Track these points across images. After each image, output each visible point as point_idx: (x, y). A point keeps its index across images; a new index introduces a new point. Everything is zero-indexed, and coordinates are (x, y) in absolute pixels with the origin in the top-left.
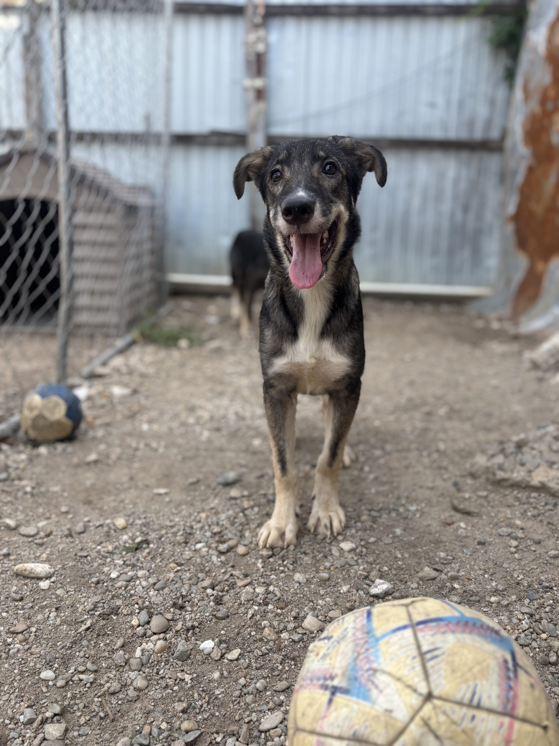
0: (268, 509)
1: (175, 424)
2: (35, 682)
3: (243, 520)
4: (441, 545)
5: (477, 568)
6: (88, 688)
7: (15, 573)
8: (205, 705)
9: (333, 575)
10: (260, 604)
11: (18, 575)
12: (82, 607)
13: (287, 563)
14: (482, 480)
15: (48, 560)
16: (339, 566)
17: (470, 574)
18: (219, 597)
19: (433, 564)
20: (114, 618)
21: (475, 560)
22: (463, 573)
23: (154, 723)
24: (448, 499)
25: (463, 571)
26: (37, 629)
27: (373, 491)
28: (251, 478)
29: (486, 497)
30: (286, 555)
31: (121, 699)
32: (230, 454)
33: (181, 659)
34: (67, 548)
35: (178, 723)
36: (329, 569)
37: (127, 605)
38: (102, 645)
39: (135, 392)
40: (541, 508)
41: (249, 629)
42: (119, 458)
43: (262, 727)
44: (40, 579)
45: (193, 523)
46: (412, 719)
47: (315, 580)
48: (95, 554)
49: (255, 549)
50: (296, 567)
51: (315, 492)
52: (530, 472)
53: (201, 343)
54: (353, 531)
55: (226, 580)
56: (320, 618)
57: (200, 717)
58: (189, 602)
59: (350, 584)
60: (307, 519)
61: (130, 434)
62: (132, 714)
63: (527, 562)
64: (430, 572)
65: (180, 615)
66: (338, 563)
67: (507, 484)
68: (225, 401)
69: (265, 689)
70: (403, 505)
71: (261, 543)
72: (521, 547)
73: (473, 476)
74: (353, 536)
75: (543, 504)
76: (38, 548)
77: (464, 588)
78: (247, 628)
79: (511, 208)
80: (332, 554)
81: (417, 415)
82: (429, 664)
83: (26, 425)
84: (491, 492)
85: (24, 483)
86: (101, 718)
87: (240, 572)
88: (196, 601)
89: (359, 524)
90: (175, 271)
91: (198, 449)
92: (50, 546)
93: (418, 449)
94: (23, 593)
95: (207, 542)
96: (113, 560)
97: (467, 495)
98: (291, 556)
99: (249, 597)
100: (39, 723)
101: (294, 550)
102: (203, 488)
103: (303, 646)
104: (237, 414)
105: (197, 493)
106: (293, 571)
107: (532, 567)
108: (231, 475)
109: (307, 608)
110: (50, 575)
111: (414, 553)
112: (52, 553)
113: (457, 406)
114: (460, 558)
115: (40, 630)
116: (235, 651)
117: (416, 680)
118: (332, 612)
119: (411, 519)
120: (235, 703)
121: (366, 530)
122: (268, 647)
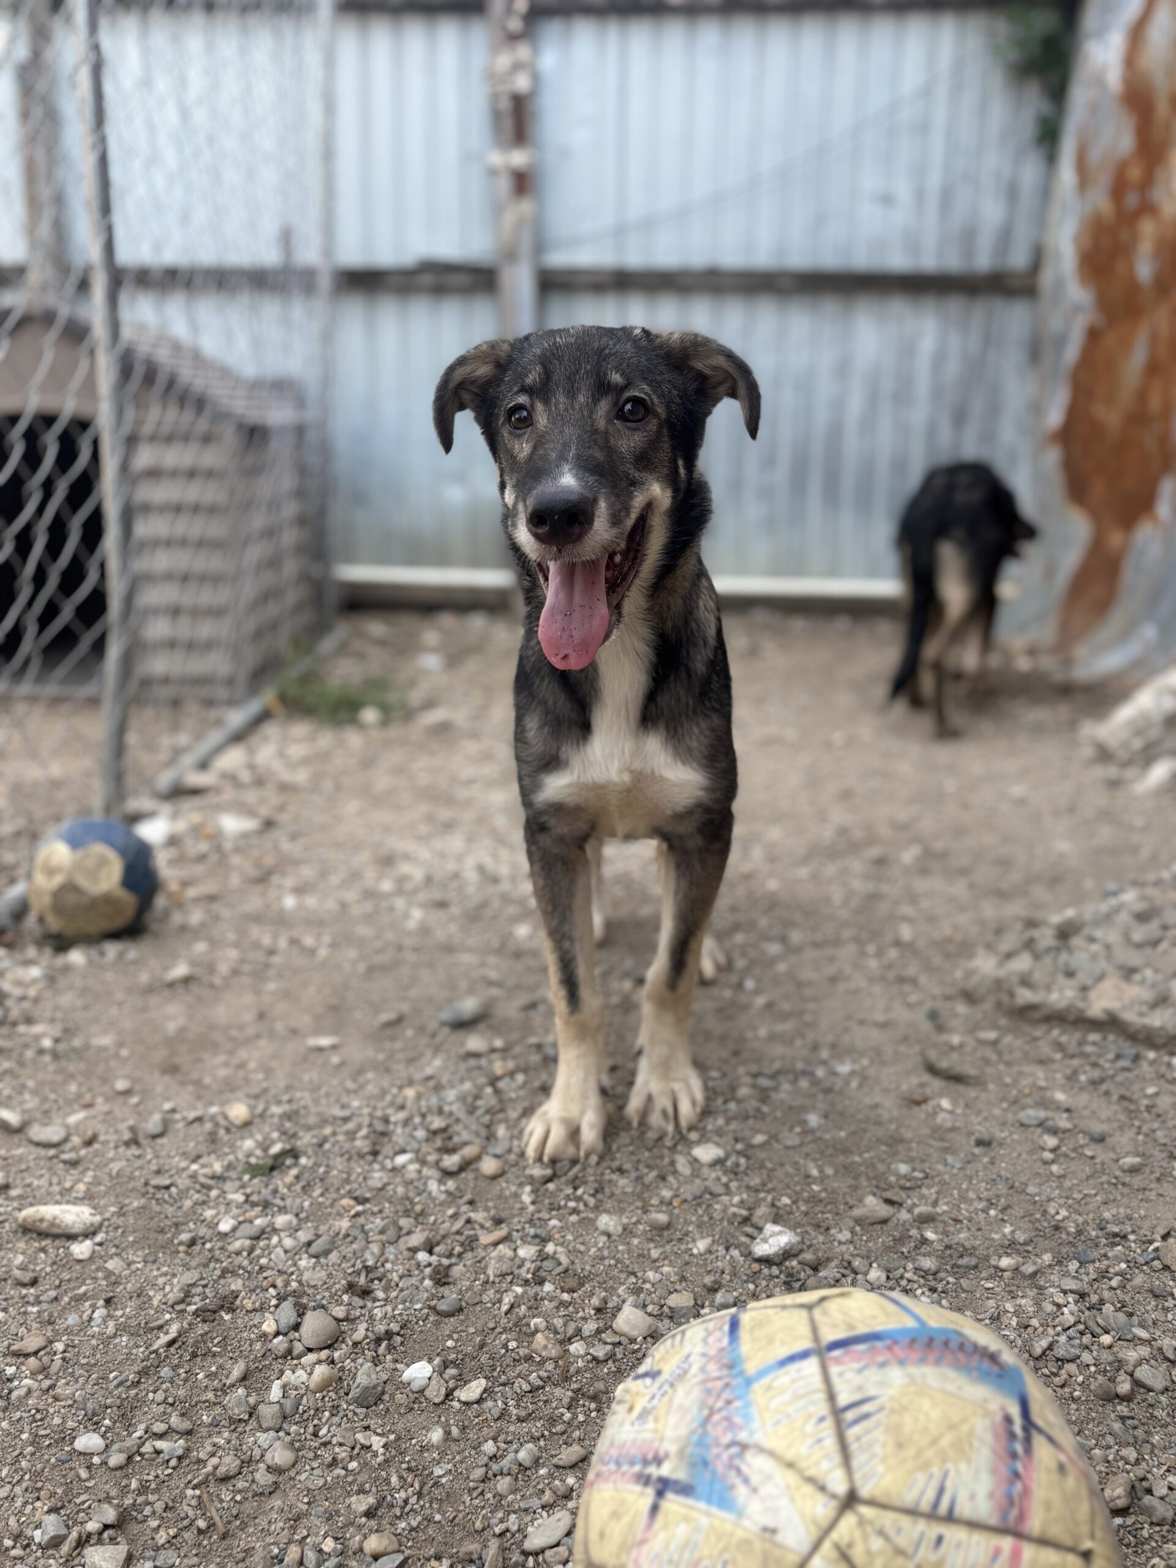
0: (544, 1076)
1: (351, 895)
2: (63, 1458)
3: (494, 1102)
4: (901, 1148)
5: (974, 1197)
6: (174, 1468)
7: (20, 1226)
8: (413, 1500)
9: (678, 1217)
10: (526, 1282)
11: (28, 1230)
12: (159, 1297)
13: (584, 1193)
14: (988, 1006)
15: (89, 1198)
16: (689, 1197)
17: (959, 1209)
18: (441, 1269)
19: (884, 1190)
20: (227, 1317)
21: (970, 1178)
22: (945, 1208)
23: (308, 1540)
24: (917, 1049)
25: (946, 1204)
26: (67, 1346)
27: (763, 1032)
28: (510, 1009)
29: (994, 1043)
30: (580, 1175)
31: (240, 1491)
32: (467, 958)
33: (365, 1404)
34: (129, 1169)
35: (357, 1538)
36: (670, 1203)
37: (252, 1291)
38: (200, 1376)
39: (269, 824)
40: (1107, 1065)
41: (504, 1336)
42: (235, 972)
43: (529, 1545)
44: (72, 1237)
45: (390, 1111)
46: (816, 1547)
47: (641, 1227)
48: (187, 1182)
49: (516, 1164)
50: (601, 1201)
51: (642, 1039)
52: (1084, 989)
53: (408, 714)
54: (720, 1121)
55: (458, 1233)
56: (650, 1308)
57: (403, 1525)
58: (380, 1280)
59: (713, 1236)
60: (625, 1098)
61: (258, 918)
62: (263, 1522)
63: (1075, 1182)
64: (877, 1208)
65: (361, 1308)
66: (688, 1191)
67: (1037, 1015)
68: (456, 842)
69: (537, 1463)
70: (824, 1063)
71: (531, 1152)
72: (1064, 1149)
73: (970, 997)
74: (719, 1132)
75: (1111, 1056)
76: (67, 1171)
77: (946, 1240)
78: (501, 1333)
79: (1055, 417)
80: (675, 1172)
81: (856, 865)
82: (852, 1433)
83: (41, 903)
84: (1004, 1031)
85: (38, 1029)
86: (200, 1531)
87: (485, 1214)
88: (395, 1277)
89: (732, 1106)
90: (351, 559)
91: (400, 948)
92: (92, 1166)
93: (857, 940)
94: (38, 1268)
95: (417, 1152)
96: (224, 1192)
97: (956, 1040)
98: (591, 1178)
99: (505, 1268)
100: (74, 1544)
101: (598, 1163)
102: (410, 1033)
103: (614, 1369)
104: (481, 869)
105: (398, 1045)
106: (598, 1209)
107: (1085, 1192)
108: (469, 1005)
109: (623, 1288)
110: (92, 1229)
111: (845, 1167)
112: (96, 1182)
113: (939, 846)
114: (938, 1175)
115: (74, 1347)
116: (474, 1384)
117: (825, 1465)
118: (674, 1296)
119: (841, 1092)
120: (475, 1494)
121: (746, 1118)
122: (545, 1374)
